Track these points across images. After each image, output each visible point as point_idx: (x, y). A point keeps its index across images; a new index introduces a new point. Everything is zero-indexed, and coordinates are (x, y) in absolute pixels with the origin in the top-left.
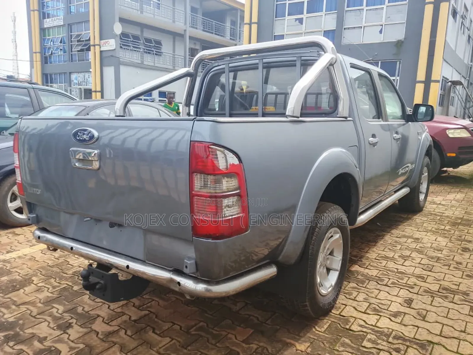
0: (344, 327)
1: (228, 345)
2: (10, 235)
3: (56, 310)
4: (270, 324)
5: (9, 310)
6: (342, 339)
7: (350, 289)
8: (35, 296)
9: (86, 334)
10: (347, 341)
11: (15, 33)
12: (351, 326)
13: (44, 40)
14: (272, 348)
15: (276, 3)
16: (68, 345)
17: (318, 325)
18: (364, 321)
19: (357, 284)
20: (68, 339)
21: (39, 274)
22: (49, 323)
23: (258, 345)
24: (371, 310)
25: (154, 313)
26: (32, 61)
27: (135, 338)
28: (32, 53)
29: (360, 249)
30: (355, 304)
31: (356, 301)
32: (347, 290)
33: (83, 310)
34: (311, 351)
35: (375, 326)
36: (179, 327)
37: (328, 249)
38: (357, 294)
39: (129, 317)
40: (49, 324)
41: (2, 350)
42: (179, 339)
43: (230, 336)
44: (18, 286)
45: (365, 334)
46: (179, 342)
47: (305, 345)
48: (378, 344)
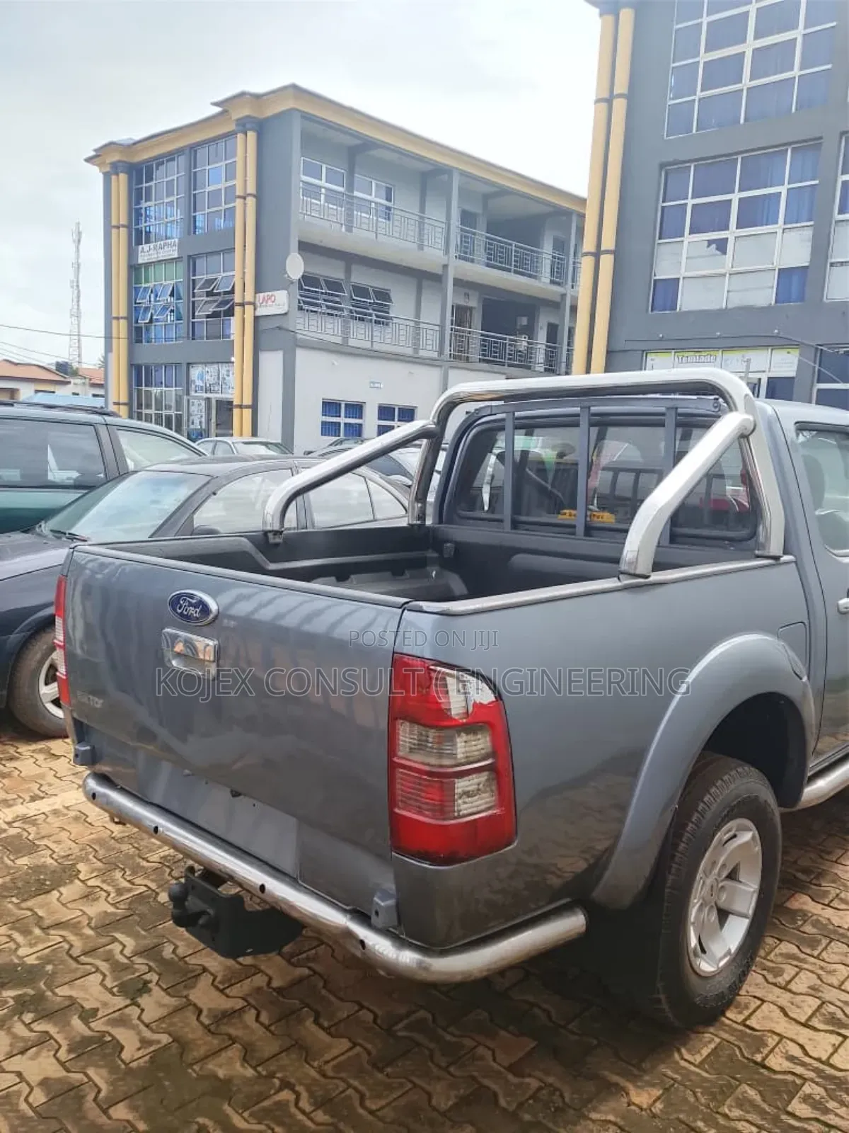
0: (749, 1057)
1: (476, 1074)
2: (41, 757)
3: (121, 947)
4: (575, 1030)
5: (29, 937)
6: (741, 1087)
7: (780, 959)
8: (81, 910)
9: (177, 1010)
10: (752, 1093)
11: (79, 268)
12: (767, 1056)
13: (137, 290)
14: (573, 1093)
15: (661, 204)
16: (139, 1033)
17: (688, 1046)
18: (802, 1047)
19: (798, 947)
20: (139, 1018)
21: (91, 857)
22: (105, 976)
23: (541, 1080)
24: (820, 1018)
25: (321, 976)
26: (108, 338)
27: (276, 1032)
28: (109, 319)
29: (822, 851)
30: (784, 998)
31: (790, 991)
32: (772, 961)
33: (174, 952)
34: (661, 1110)
35: (827, 1063)
36: (370, 1017)
37: (724, 865)
38: (793, 973)
39: (266, 979)
40: (103, 980)
41: (9, 1031)
42: (369, 1046)
43: (481, 1050)
44: (48, 883)
45: (798, 1081)
46: (369, 1053)
47: (649, 1094)
48: (827, 1111)
